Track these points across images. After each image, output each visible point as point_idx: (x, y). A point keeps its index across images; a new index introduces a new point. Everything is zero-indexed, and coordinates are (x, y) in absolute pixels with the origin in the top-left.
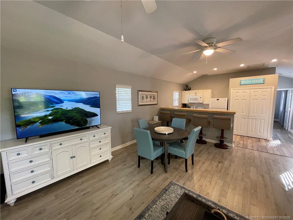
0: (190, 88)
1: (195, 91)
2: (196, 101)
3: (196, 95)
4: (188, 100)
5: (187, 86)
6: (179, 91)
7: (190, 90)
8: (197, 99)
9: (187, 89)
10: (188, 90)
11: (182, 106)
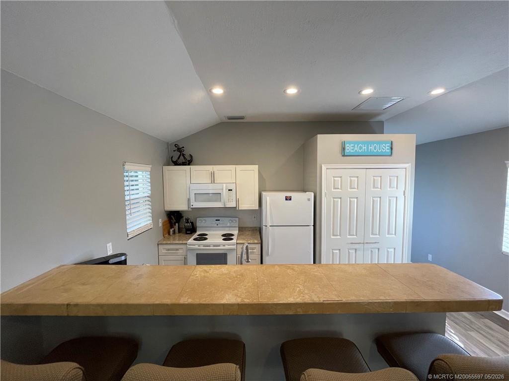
0: (191, 156)
1: (210, 168)
2: (216, 201)
3: (213, 182)
4: (189, 200)
5: (180, 150)
6: (149, 168)
7: (189, 162)
8: (217, 196)
9: (182, 159)
10: (184, 164)
11: (166, 218)
